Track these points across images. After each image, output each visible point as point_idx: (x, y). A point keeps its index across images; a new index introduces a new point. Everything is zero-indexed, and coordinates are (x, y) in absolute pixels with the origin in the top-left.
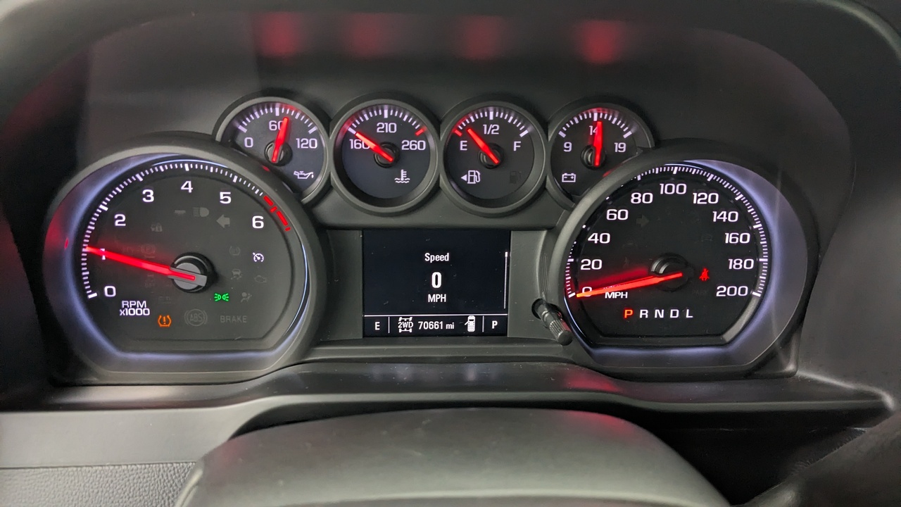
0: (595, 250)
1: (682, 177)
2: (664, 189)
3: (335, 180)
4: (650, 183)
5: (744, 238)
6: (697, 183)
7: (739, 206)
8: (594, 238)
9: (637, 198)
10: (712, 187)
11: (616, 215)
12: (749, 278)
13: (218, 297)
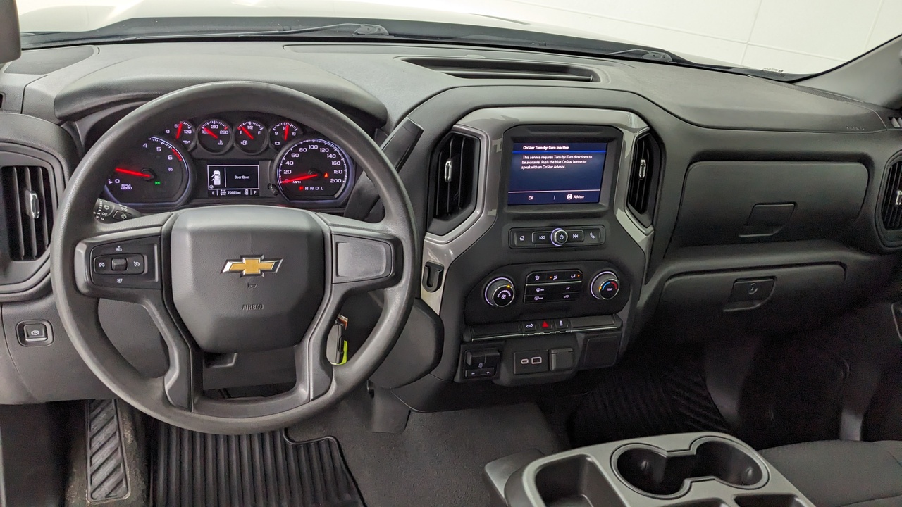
0: (288, 167)
1: (316, 143)
2: (310, 147)
3: (198, 143)
4: (305, 145)
5: (338, 163)
6: (322, 145)
7: (336, 153)
8: (288, 163)
9: (301, 150)
10: (327, 146)
11: (294, 155)
12: (342, 177)
13: (156, 183)
